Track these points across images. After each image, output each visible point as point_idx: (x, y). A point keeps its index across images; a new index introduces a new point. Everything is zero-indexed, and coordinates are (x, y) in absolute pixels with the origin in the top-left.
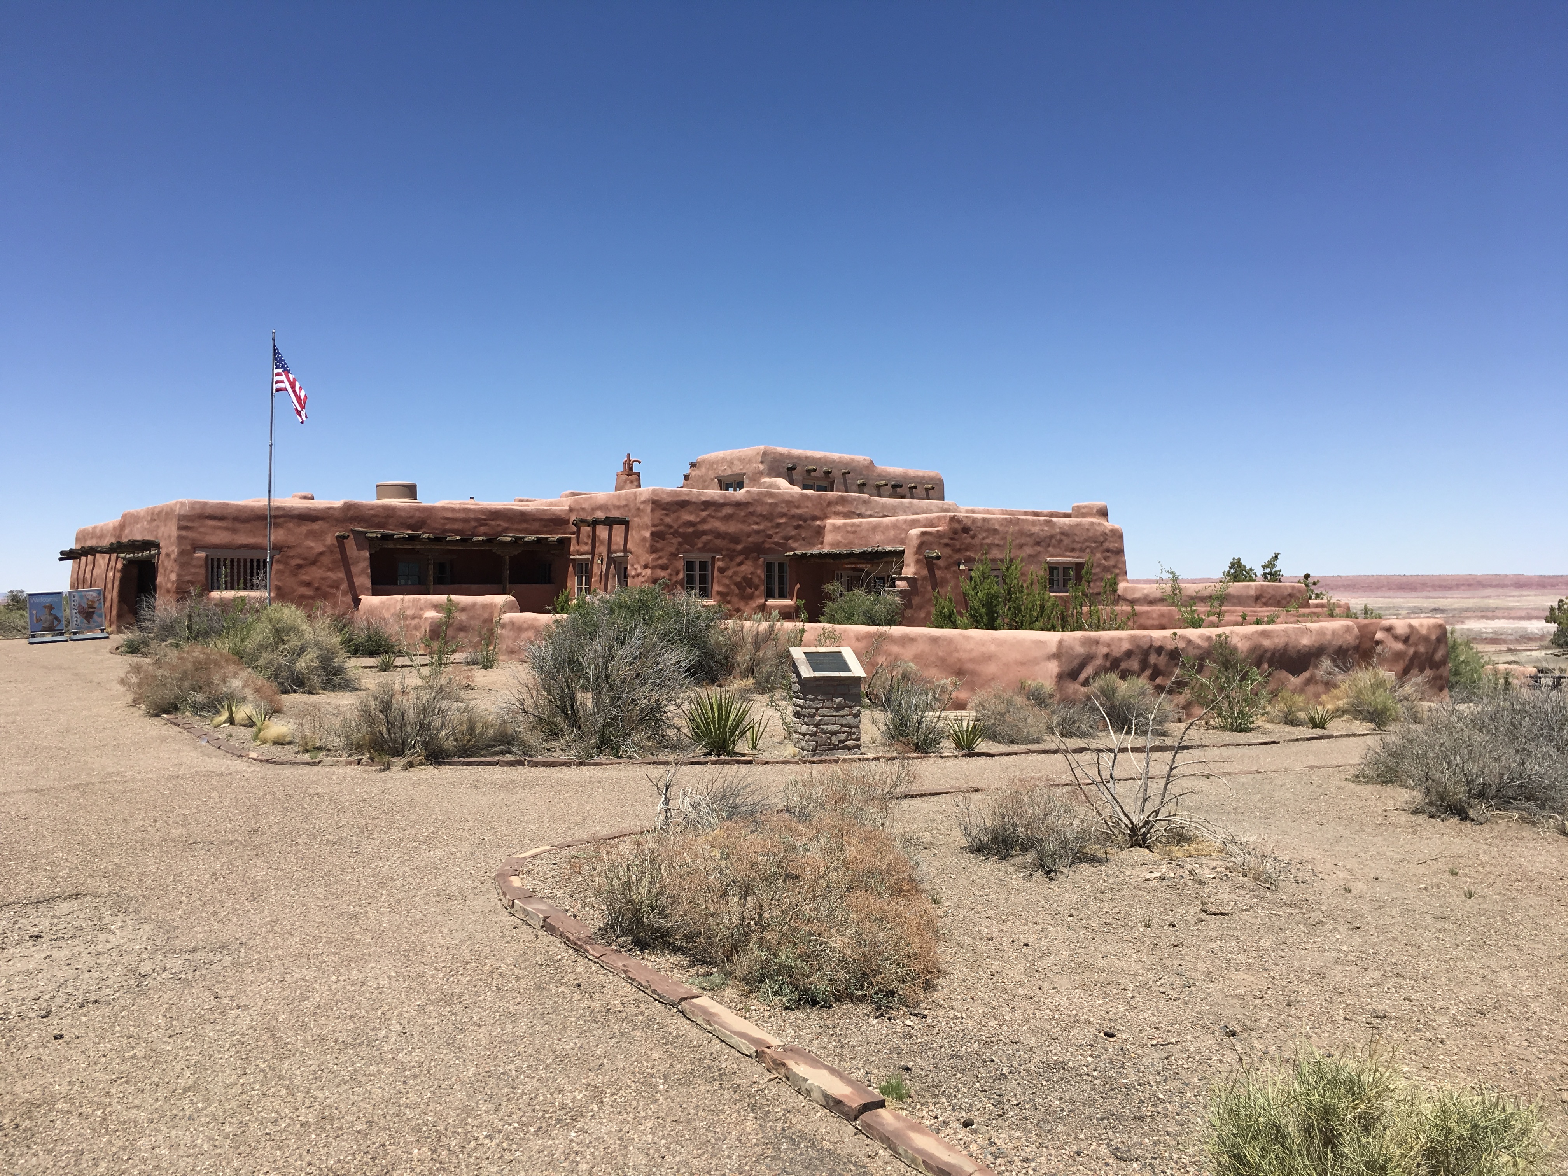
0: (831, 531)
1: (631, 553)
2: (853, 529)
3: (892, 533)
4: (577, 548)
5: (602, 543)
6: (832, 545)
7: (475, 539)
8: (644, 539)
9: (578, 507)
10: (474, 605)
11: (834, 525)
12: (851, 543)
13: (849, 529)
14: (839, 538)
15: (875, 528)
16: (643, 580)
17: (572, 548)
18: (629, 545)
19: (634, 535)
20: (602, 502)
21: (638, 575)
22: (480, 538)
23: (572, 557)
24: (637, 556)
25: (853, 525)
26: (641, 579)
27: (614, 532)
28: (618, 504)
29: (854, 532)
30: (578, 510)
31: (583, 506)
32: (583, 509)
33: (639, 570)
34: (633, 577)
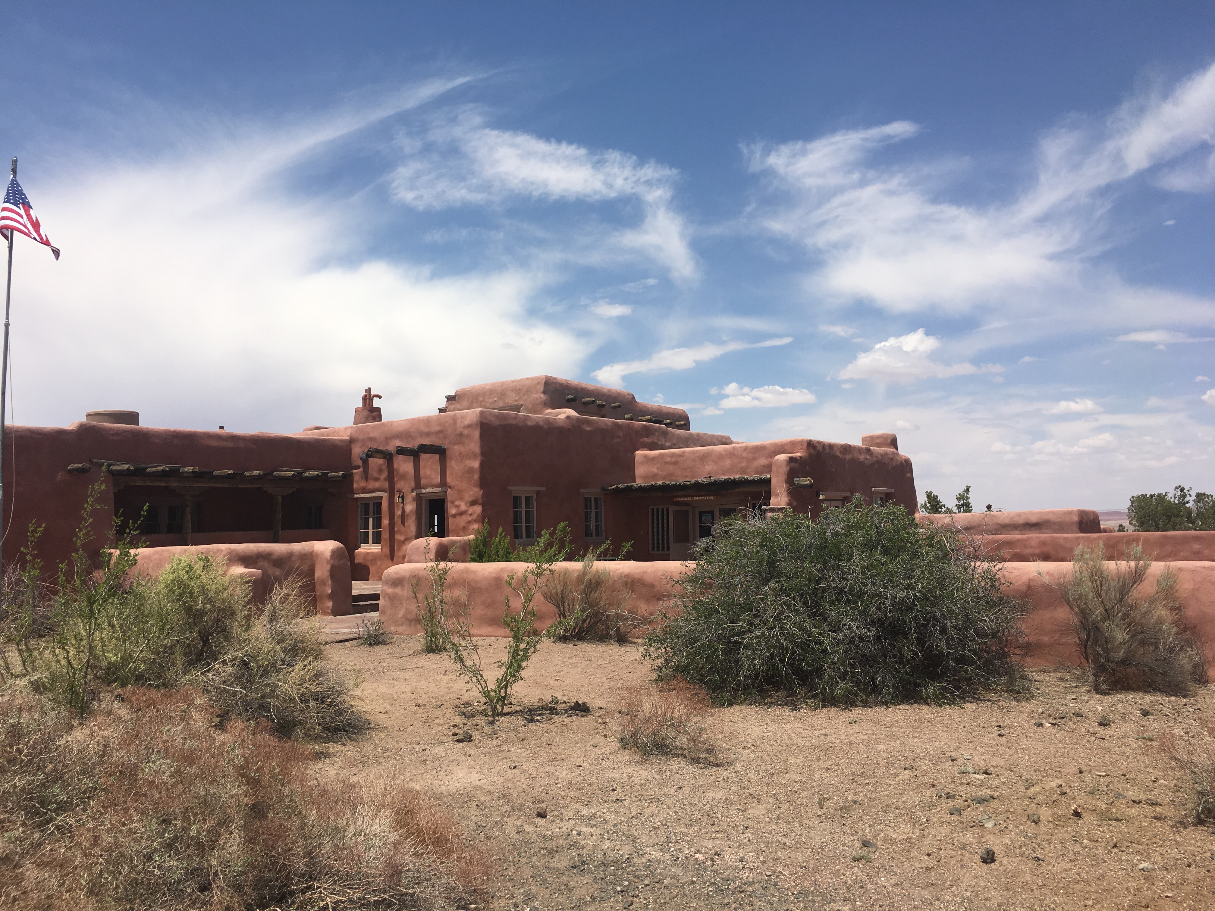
0: (642, 463)
1: (450, 487)
2: (673, 460)
3: (728, 463)
4: (363, 484)
5: (403, 477)
6: (645, 477)
7: (247, 474)
8: (471, 470)
9: (361, 437)
10: (290, 555)
11: (645, 456)
12: (671, 475)
13: (668, 459)
14: (655, 470)
15: (704, 458)
16: (470, 518)
17: (355, 486)
18: (448, 480)
19: (454, 467)
20: (401, 429)
21: (462, 514)
22: (256, 473)
23: (356, 496)
24: (460, 491)
25: (673, 455)
26: (465, 518)
27: (422, 464)
28: (426, 430)
29: (676, 463)
30: (364, 441)
31: (372, 435)
32: (371, 439)
33: (463, 507)
34: (454, 516)
